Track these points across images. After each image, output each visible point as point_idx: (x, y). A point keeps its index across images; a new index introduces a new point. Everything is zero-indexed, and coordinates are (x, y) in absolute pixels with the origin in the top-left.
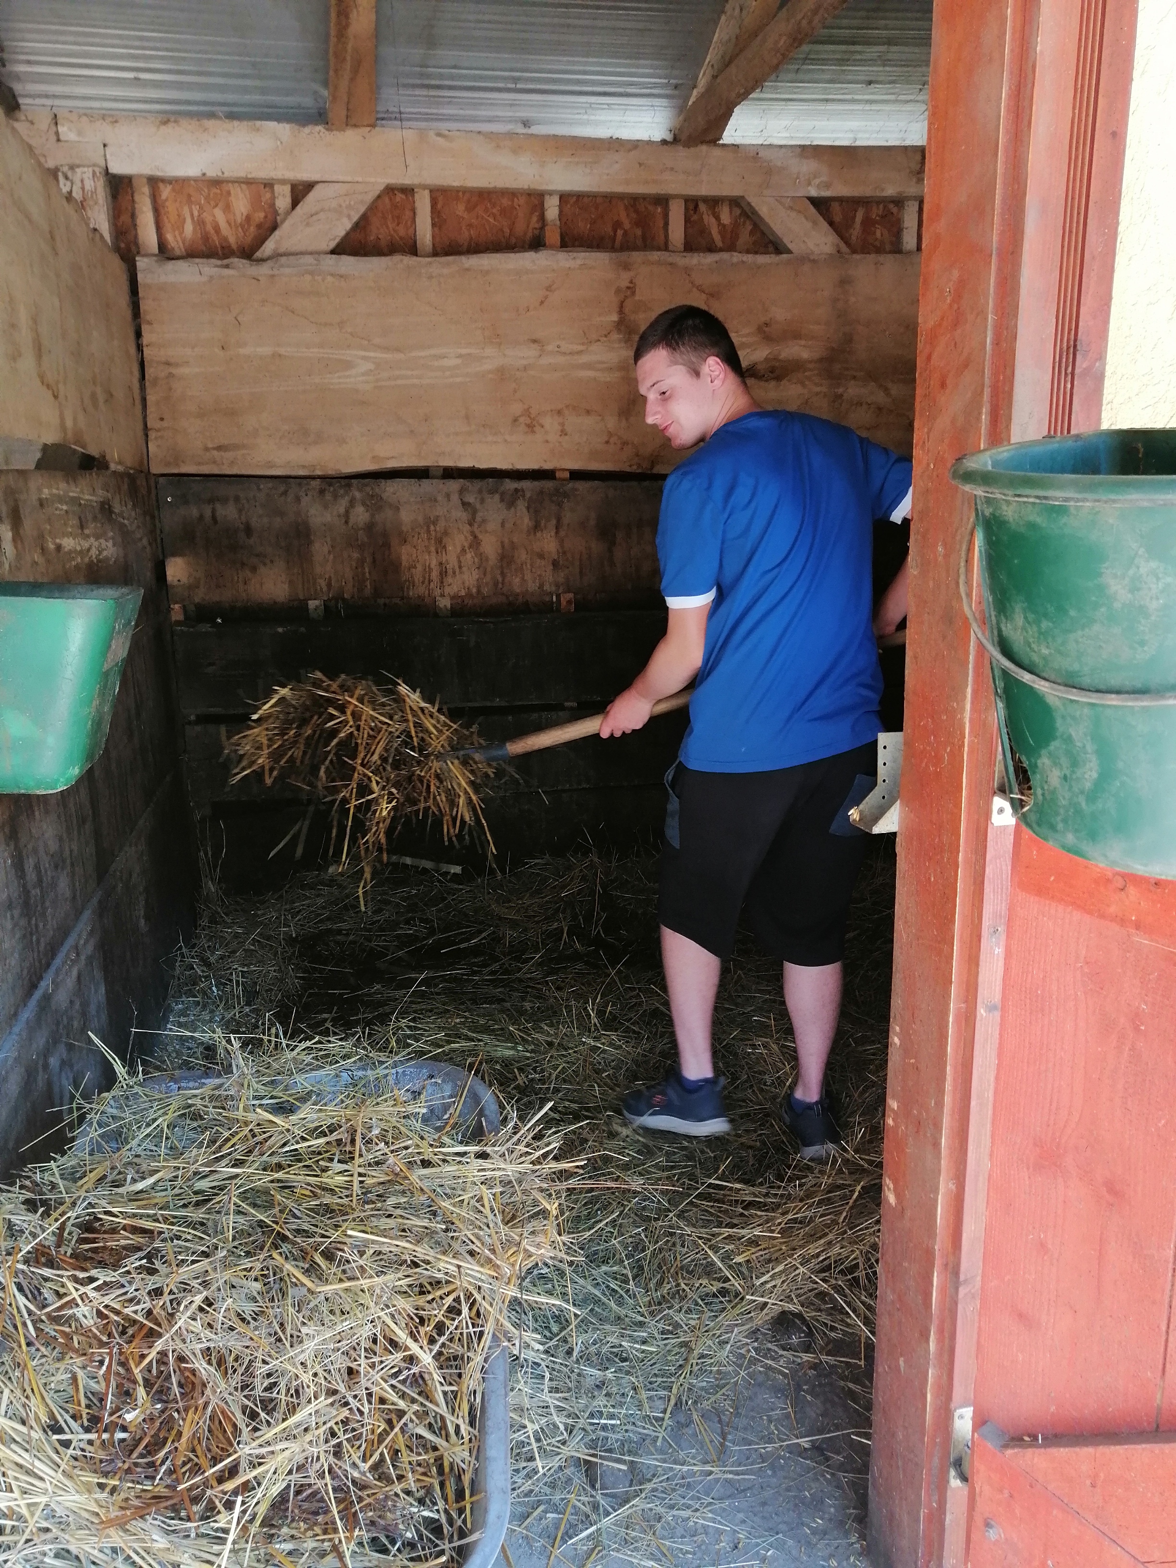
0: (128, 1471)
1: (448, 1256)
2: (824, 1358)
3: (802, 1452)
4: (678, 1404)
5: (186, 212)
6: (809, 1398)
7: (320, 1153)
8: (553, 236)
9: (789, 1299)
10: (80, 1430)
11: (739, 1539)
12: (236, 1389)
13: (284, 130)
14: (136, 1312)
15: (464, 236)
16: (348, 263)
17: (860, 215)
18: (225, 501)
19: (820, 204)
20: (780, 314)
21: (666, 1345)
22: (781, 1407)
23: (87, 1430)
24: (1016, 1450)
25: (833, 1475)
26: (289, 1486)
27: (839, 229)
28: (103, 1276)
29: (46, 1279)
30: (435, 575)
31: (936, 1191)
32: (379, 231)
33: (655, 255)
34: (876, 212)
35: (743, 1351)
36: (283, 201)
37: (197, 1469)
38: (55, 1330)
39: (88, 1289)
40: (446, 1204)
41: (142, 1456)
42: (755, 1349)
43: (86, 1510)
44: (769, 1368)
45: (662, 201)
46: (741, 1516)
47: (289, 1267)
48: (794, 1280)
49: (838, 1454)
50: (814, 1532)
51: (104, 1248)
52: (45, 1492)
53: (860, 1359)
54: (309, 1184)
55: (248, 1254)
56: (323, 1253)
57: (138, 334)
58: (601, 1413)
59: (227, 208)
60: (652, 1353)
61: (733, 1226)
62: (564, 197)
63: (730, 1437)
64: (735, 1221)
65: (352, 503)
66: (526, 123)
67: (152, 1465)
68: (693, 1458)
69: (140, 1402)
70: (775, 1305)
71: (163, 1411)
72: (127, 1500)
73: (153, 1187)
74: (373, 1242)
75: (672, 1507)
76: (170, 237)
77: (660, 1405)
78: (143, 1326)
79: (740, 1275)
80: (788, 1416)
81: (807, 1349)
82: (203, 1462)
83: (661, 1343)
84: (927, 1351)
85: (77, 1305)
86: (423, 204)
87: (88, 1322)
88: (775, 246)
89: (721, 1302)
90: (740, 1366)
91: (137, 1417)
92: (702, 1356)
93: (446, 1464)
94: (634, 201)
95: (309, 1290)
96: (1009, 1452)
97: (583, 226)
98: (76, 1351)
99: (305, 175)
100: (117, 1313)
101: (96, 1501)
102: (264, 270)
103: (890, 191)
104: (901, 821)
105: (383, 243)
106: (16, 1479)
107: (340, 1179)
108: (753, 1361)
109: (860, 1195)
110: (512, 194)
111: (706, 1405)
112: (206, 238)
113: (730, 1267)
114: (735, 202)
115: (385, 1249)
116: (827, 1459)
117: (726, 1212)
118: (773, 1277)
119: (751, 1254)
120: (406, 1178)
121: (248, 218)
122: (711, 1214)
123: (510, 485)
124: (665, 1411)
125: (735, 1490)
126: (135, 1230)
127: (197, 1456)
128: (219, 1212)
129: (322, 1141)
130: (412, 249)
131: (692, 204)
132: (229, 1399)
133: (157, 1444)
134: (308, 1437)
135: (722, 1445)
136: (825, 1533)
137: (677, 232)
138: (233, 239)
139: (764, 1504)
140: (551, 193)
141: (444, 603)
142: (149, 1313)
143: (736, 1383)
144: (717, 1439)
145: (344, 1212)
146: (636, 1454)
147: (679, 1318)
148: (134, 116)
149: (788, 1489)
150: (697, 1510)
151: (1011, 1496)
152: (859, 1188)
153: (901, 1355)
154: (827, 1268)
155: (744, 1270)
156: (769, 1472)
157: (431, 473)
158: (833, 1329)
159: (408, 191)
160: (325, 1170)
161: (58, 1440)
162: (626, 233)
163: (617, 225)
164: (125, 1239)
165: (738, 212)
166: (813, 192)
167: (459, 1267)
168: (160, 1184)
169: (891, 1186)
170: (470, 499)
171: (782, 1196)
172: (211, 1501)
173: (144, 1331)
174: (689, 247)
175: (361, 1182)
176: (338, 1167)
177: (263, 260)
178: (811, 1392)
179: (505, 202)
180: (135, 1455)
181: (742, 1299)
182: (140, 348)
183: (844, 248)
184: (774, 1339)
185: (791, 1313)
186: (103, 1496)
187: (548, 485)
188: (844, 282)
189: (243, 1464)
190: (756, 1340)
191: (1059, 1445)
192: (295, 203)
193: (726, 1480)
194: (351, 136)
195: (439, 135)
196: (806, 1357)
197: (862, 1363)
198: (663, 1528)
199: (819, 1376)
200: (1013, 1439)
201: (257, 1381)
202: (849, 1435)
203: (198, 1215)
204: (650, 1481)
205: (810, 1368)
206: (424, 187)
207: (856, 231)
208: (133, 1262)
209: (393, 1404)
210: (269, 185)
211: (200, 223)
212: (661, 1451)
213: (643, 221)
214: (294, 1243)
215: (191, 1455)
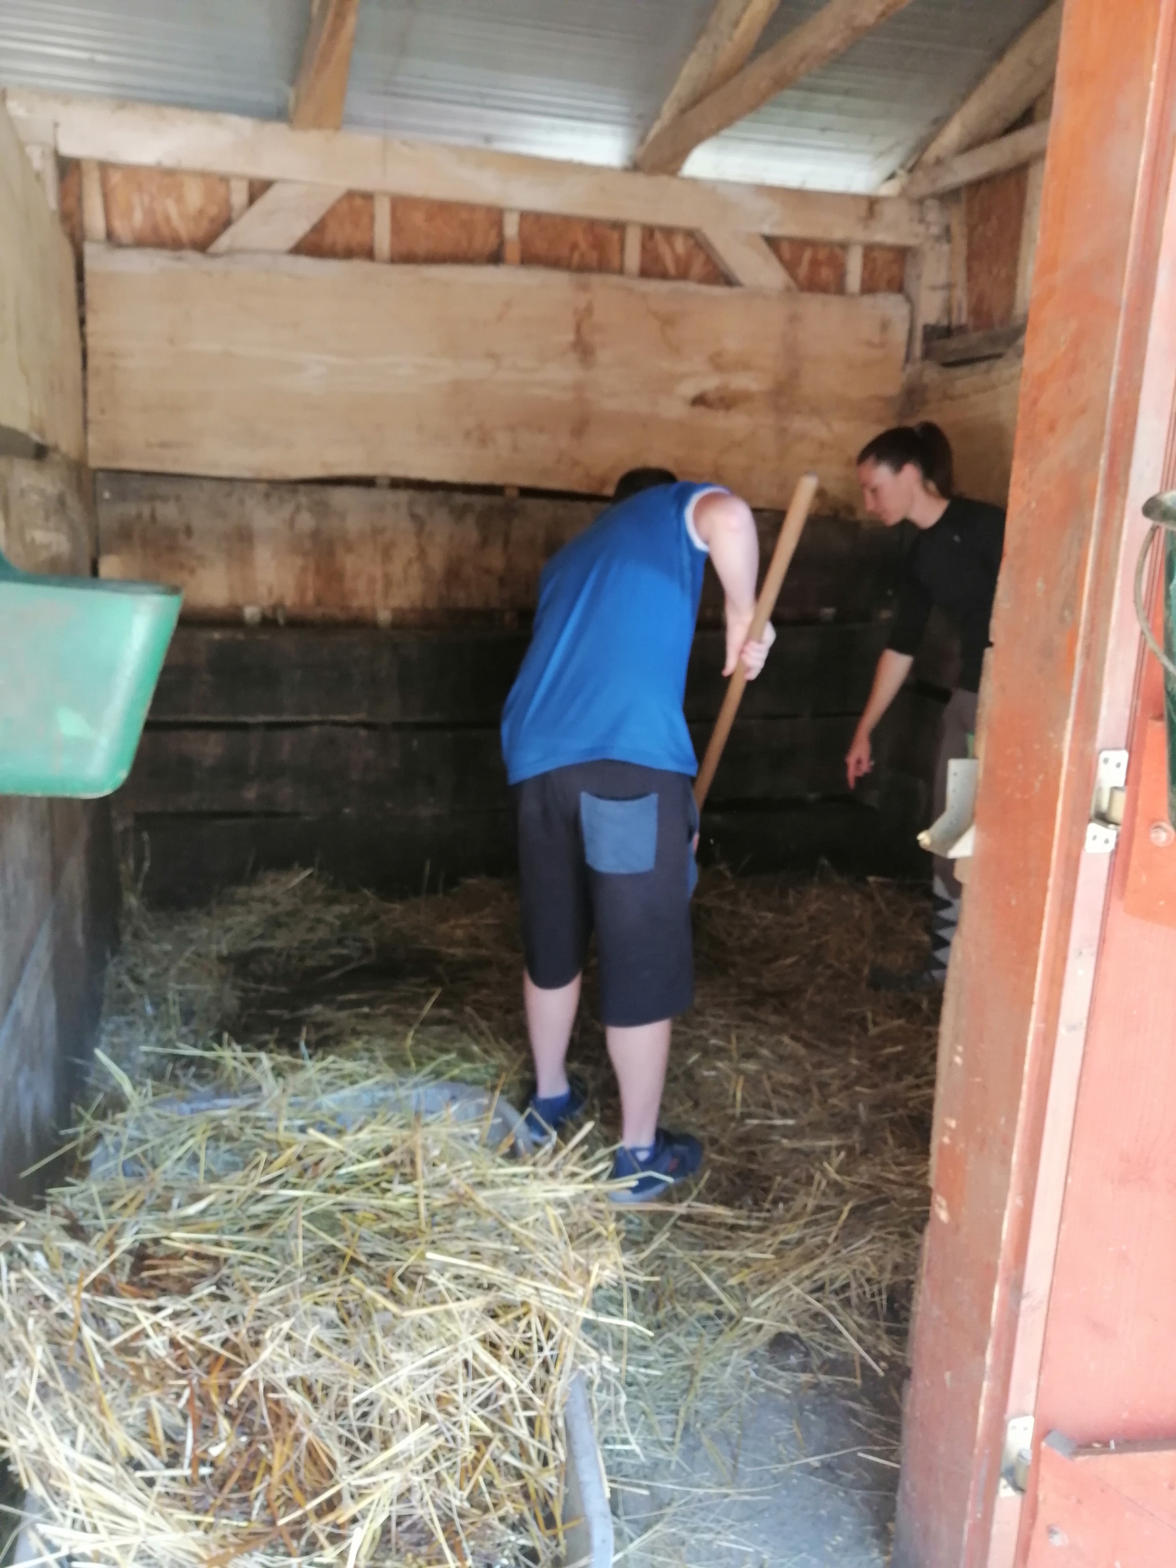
0: (222, 1507)
1: (525, 1277)
2: (822, 1378)
3: (813, 1471)
4: (686, 1427)
5: (136, 199)
6: (813, 1417)
7: (377, 1175)
8: (512, 251)
9: (785, 1320)
10: (161, 1466)
11: (764, 1560)
12: (329, 1418)
13: (245, 125)
14: (211, 1341)
15: (422, 247)
16: (307, 265)
17: (807, 255)
18: (164, 499)
19: (772, 242)
20: (732, 345)
21: (669, 1369)
22: (787, 1428)
23: (168, 1466)
24: (1087, 1457)
25: (846, 1492)
26: (389, 1518)
27: (790, 266)
28: (171, 1304)
29: (110, 1309)
30: (379, 586)
31: (1003, 1206)
32: (337, 235)
33: (614, 279)
34: (822, 255)
35: (743, 1373)
36: (239, 196)
37: (290, 1504)
38: (124, 1362)
39: (159, 1317)
40: (513, 1226)
41: (233, 1491)
42: (756, 1371)
43: (181, 1549)
44: (769, 1389)
45: (620, 226)
46: (762, 1536)
47: (370, 1292)
48: (789, 1301)
49: (848, 1471)
50: (836, 1549)
51: (167, 1275)
52: (137, 1532)
53: (855, 1377)
54: (372, 1207)
55: (321, 1279)
56: (402, 1279)
57: (82, 322)
58: (614, 1439)
59: (180, 199)
60: (656, 1377)
61: (721, 1248)
62: (524, 216)
63: (741, 1459)
64: (723, 1244)
65: (298, 509)
66: (488, 139)
67: (245, 1500)
68: (708, 1481)
69: (223, 1435)
70: (771, 1326)
71: (250, 1444)
72: (224, 1537)
73: (203, 1212)
74: (453, 1265)
75: (694, 1530)
76: (119, 226)
77: (669, 1428)
78: (218, 1357)
79: (733, 1296)
80: (793, 1436)
81: (805, 1368)
82: (297, 1495)
83: (665, 1367)
84: (983, 1363)
85: (147, 1336)
86: (383, 213)
87: (162, 1353)
88: (727, 280)
89: (717, 1325)
90: (742, 1388)
91: (224, 1451)
92: (704, 1379)
93: (532, 1491)
94: (592, 224)
95: (394, 1316)
96: (1080, 1459)
97: (540, 246)
98: (150, 1384)
99: (264, 172)
100: (192, 1342)
101: (193, 1539)
102: (217, 265)
103: (838, 234)
104: (976, 847)
105: (340, 247)
106: (101, 1519)
107: (405, 1201)
108: (754, 1383)
109: (848, 1217)
110: (472, 208)
111: (713, 1427)
112: (155, 229)
113: (724, 1290)
114: (690, 234)
115: (464, 1272)
116: (839, 1477)
117: (711, 1234)
118: (766, 1300)
119: (745, 1276)
120: (471, 1199)
121: (201, 212)
122: (696, 1237)
123: (460, 499)
124: (674, 1435)
125: (752, 1512)
126: (198, 1256)
127: (289, 1490)
128: (283, 1237)
129: (377, 1163)
130: (369, 254)
131: (649, 232)
132: (322, 1429)
133: (247, 1480)
134: (410, 1466)
135: (734, 1466)
136: (846, 1550)
137: (633, 258)
138: (184, 229)
139: (783, 1524)
140: (511, 210)
141: (384, 616)
142: (225, 1343)
143: (739, 1406)
144: (729, 1462)
145: (413, 1235)
146: (652, 1480)
147: (680, 1341)
148: (88, 98)
149: (804, 1508)
150: (719, 1533)
151: (1079, 1502)
152: (846, 1210)
153: (948, 1370)
154: (821, 1288)
155: (738, 1292)
156: (784, 1492)
157: (379, 481)
158: (827, 1349)
159: (368, 197)
160: (385, 1191)
161: (143, 1478)
162: (582, 255)
163: (574, 247)
164: (190, 1265)
165: (691, 242)
166: (767, 230)
167: (537, 1289)
168: (213, 1208)
169: (944, 1203)
170: (420, 510)
171: (765, 1219)
172: (314, 1535)
173: (221, 1362)
174: (645, 273)
175: (427, 1204)
176: (398, 1188)
177: (216, 255)
178: (814, 1412)
179: (465, 215)
180: (226, 1490)
181: (738, 1322)
182: (83, 336)
183: (792, 284)
184: (772, 1361)
185: (787, 1333)
186: (199, 1533)
187: (497, 500)
188: (793, 319)
189: (346, 1496)
190: (756, 1361)
191: (1135, 1450)
192: (252, 200)
193: (744, 1503)
194: (314, 138)
195: (404, 143)
196: (804, 1377)
197: (858, 1382)
198: (689, 1552)
199: (820, 1395)
200: (1080, 1447)
201: (350, 1411)
202: (855, 1453)
203: (261, 1239)
204: (669, 1504)
205: (810, 1388)
206: (385, 193)
207: (803, 270)
208: (204, 1290)
209: (478, 1430)
210: (225, 179)
211: (149, 212)
212: (675, 1475)
213: (599, 245)
214: (368, 1268)
215: (283, 1487)
